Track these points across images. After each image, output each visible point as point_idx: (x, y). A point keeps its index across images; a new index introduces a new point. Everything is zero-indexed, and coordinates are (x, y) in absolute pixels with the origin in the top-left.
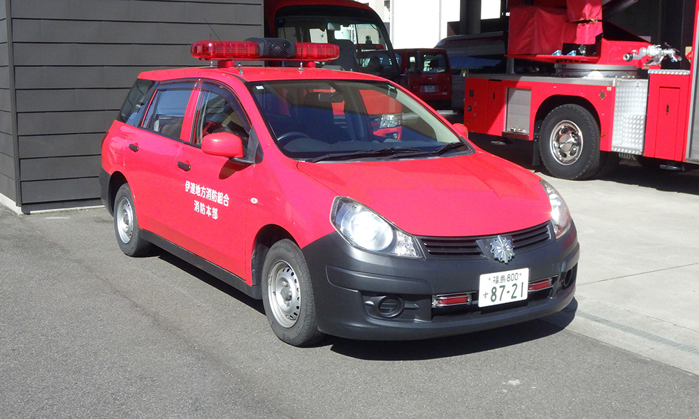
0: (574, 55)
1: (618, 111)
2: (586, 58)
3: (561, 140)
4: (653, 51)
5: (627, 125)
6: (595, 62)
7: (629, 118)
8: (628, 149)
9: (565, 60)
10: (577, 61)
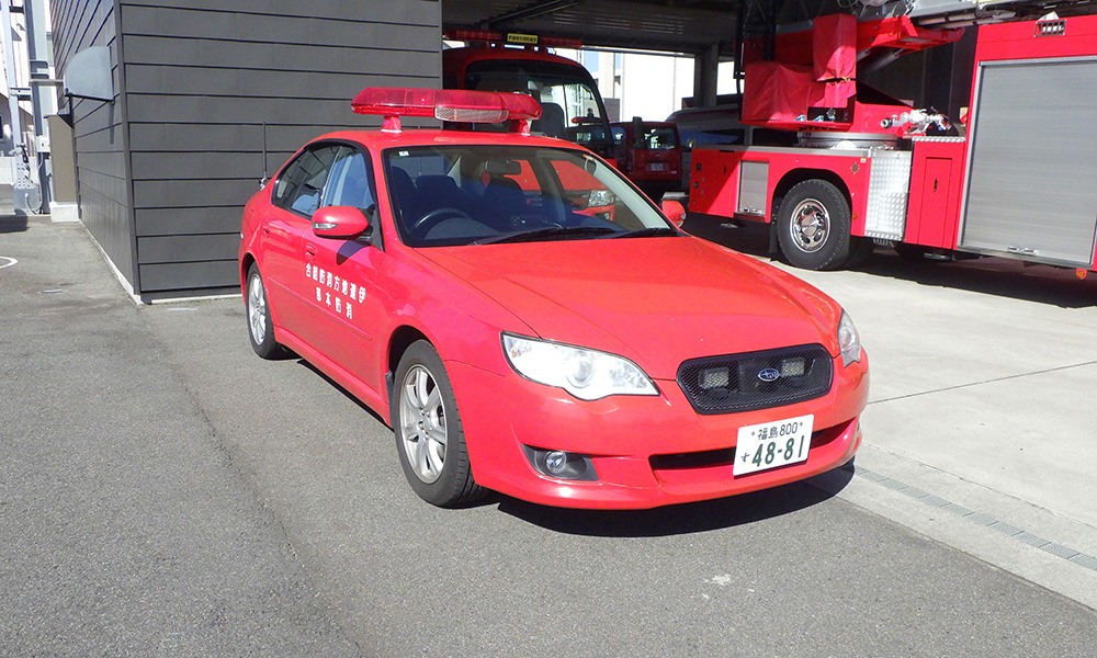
0: (821, 121)
1: (873, 188)
2: (836, 125)
3: (803, 222)
4: (917, 116)
6: (845, 130)
7: (887, 197)
8: (886, 234)
9: (811, 127)
10: (824, 129)
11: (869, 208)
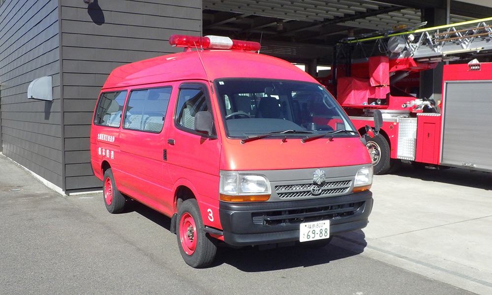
0: (374, 105)
1: (400, 136)
2: (381, 106)
4: (418, 102)
5: (406, 144)
6: (386, 108)
7: (406, 140)
8: (407, 157)
9: (369, 107)
10: (375, 108)
11: (399, 145)
